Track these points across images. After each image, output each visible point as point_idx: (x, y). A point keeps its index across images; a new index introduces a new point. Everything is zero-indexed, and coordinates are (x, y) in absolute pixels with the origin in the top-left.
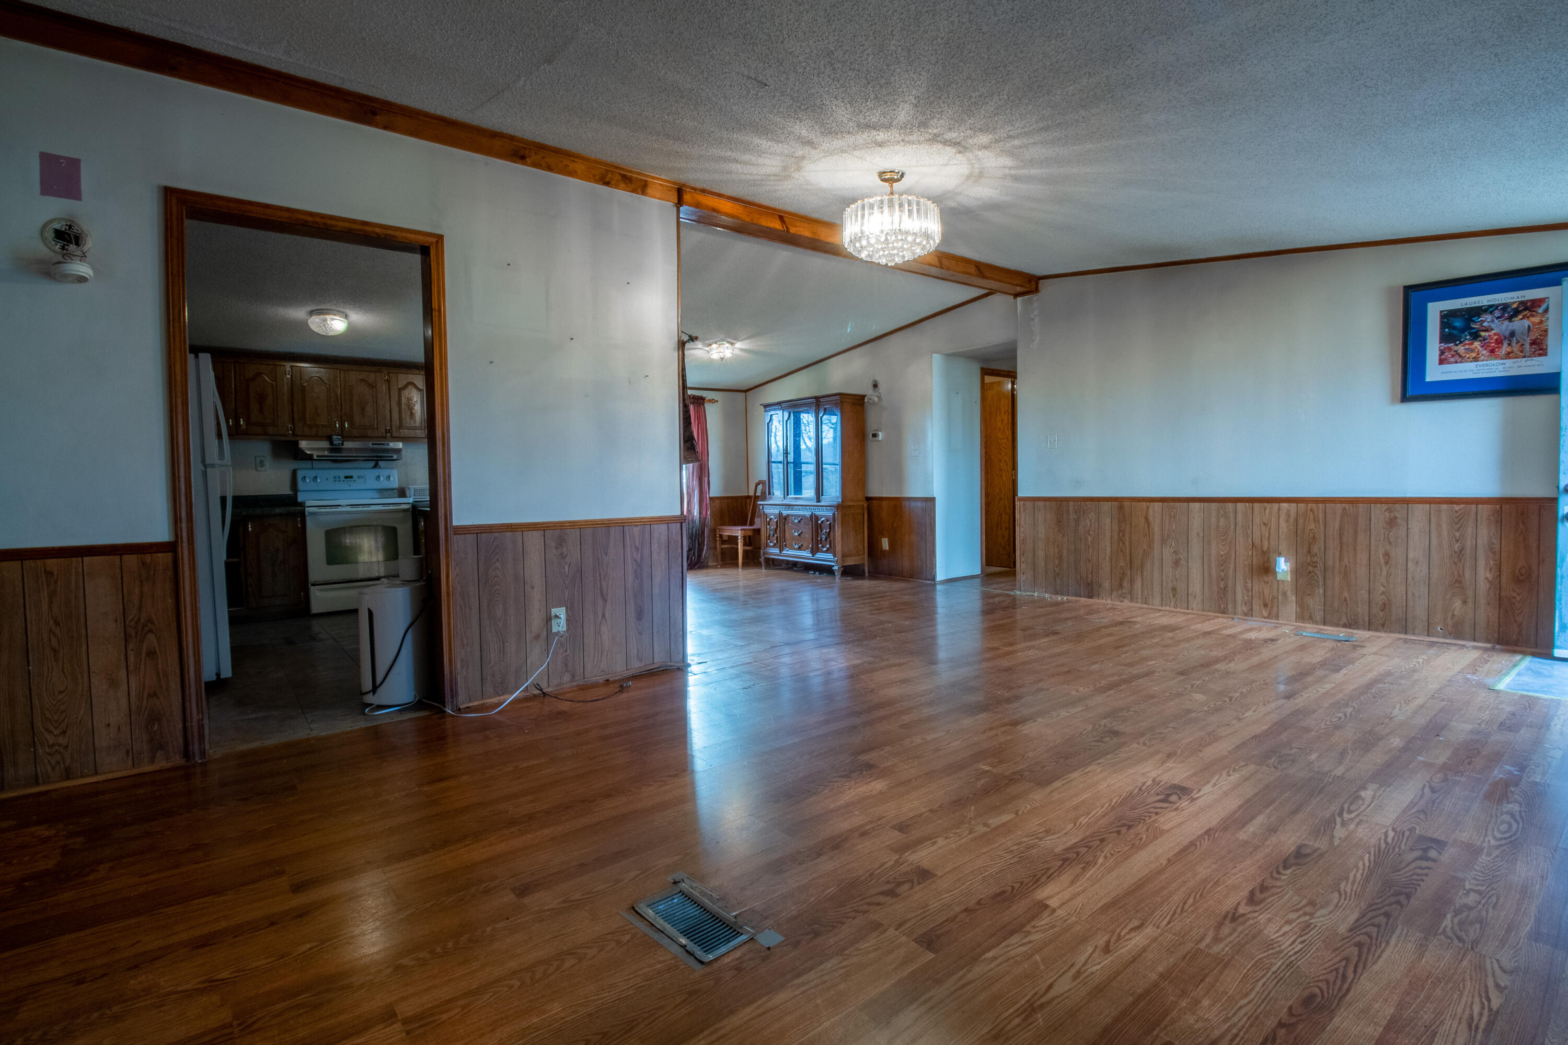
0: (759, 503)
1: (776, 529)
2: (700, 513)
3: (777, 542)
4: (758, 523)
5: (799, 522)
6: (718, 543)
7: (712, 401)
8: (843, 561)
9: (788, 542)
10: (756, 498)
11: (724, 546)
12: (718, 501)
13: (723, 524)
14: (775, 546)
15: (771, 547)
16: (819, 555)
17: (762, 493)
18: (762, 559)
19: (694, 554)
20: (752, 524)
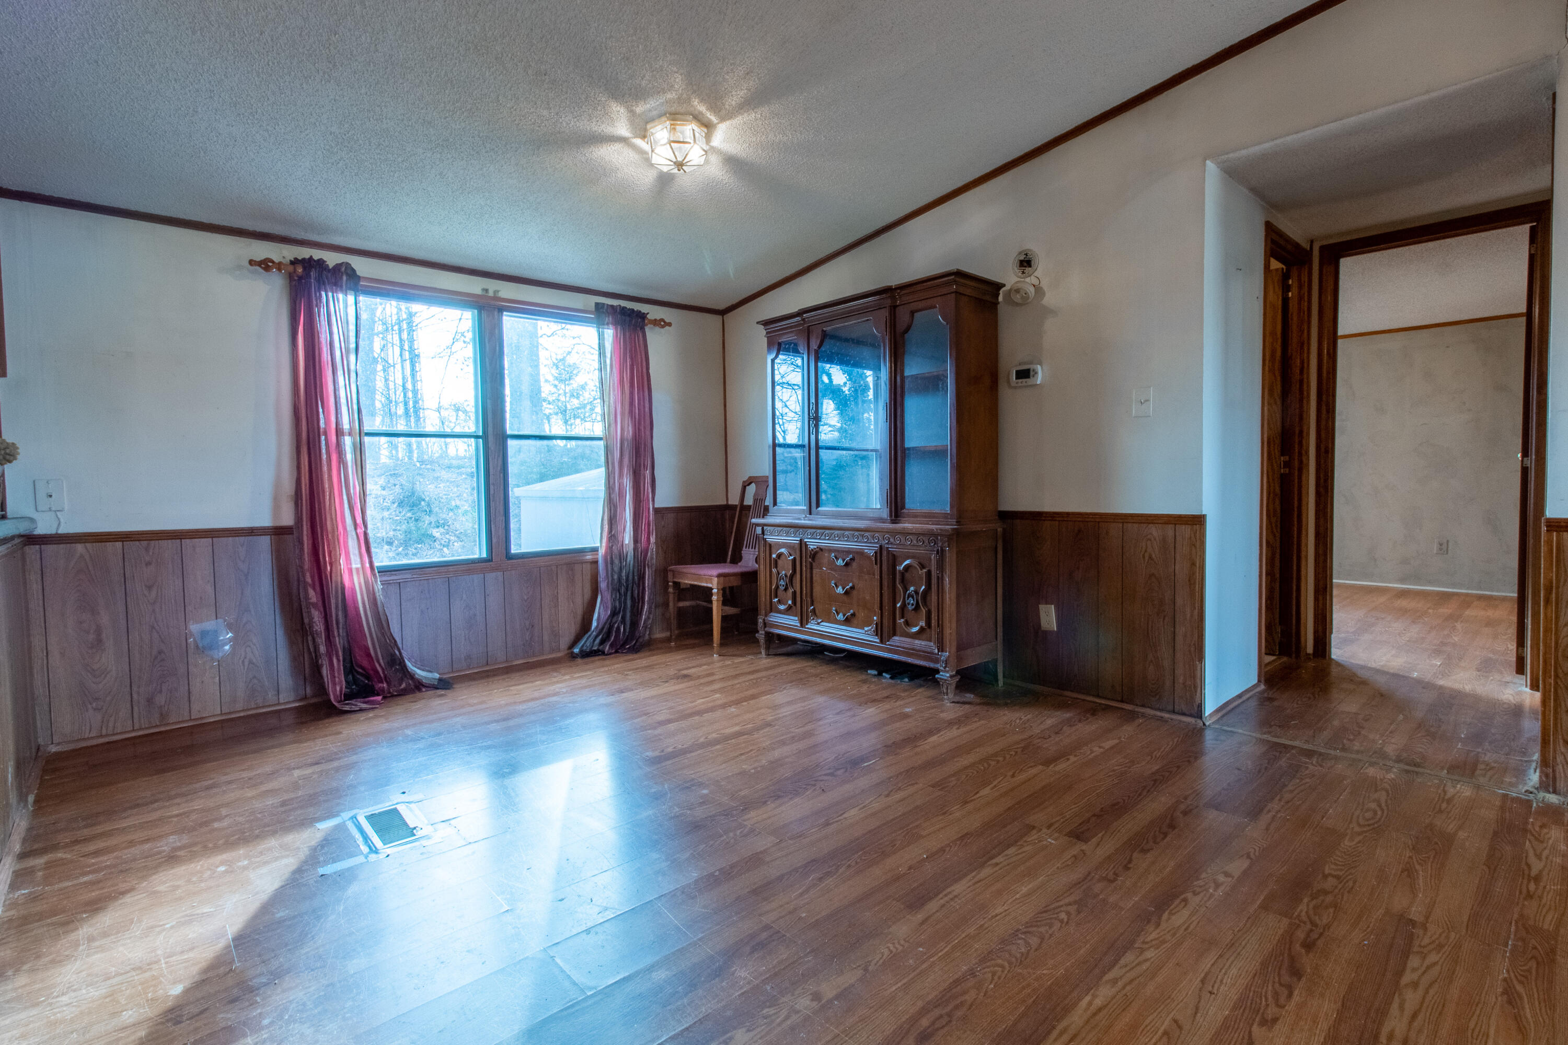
0: (754, 521)
1: (792, 577)
2: (636, 540)
3: (794, 602)
4: (749, 559)
5: (847, 564)
6: (671, 597)
7: (661, 323)
8: (959, 659)
9: (819, 607)
10: (745, 509)
11: (681, 604)
12: (671, 516)
13: (682, 561)
14: (789, 611)
15: (780, 612)
16: (897, 640)
17: (755, 500)
18: (761, 636)
19: (623, 620)
20: (737, 558)
